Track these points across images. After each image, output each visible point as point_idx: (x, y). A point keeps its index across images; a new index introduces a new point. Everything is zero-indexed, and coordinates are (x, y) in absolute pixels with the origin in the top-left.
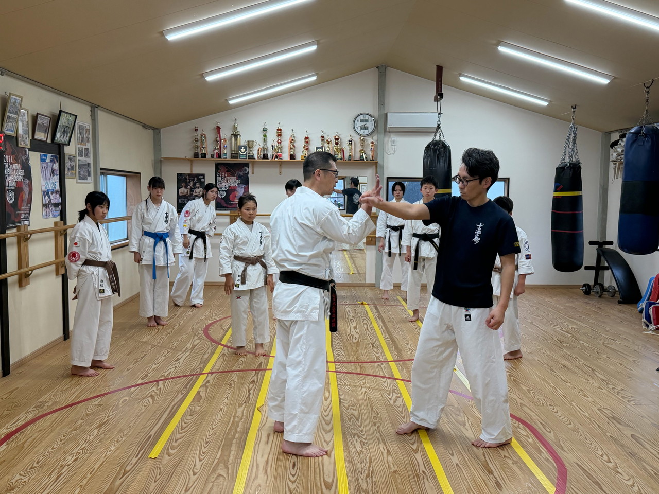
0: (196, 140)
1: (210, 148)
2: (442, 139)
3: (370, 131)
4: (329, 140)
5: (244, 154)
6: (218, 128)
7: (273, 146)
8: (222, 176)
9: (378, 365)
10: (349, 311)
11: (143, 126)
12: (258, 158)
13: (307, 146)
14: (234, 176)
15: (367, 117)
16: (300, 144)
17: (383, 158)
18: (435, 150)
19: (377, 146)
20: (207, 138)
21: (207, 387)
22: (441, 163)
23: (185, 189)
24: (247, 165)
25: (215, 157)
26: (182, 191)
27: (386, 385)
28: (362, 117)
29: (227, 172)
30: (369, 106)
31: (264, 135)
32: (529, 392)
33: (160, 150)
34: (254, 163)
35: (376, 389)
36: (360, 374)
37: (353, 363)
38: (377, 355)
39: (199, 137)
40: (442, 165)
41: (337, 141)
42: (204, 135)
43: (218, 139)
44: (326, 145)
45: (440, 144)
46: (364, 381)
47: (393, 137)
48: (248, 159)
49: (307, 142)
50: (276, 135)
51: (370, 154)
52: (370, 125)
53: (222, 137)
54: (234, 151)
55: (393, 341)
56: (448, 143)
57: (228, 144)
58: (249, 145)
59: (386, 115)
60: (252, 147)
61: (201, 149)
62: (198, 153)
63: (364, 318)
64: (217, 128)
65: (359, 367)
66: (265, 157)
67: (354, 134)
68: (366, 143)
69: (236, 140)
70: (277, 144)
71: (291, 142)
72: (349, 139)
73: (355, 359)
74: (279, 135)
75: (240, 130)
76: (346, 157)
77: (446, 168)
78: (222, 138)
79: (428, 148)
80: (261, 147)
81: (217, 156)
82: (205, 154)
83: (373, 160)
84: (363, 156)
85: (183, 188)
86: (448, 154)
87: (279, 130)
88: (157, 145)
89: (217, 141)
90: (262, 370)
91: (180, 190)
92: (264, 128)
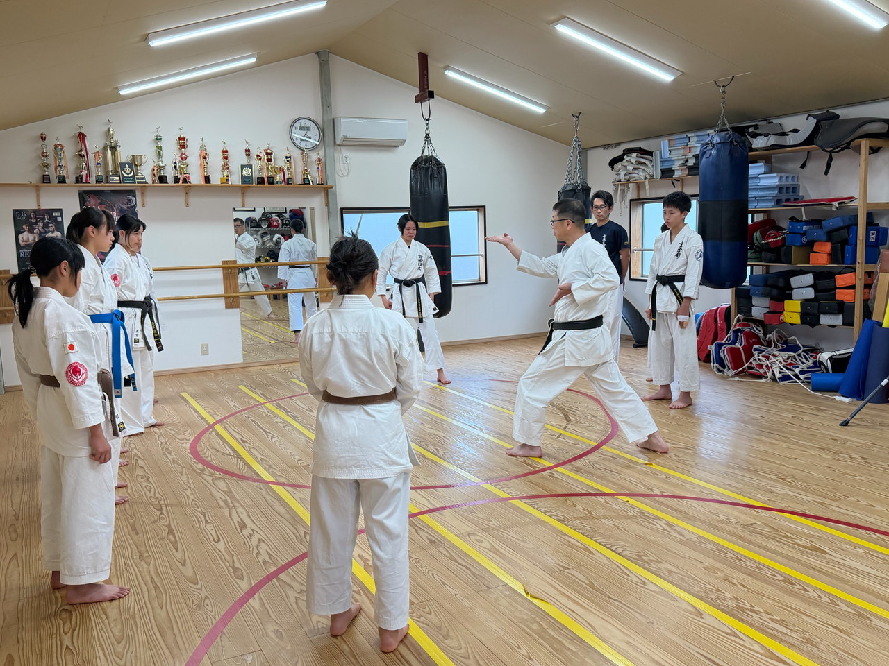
0: (45, 155)
3: (314, 143)
5: (130, 175)
6: (81, 137)
7: (175, 163)
12: (153, 181)
13: (227, 165)
14: (113, 211)
15: (308, 123)
16: (216, 161)
17: (335, 181)
18: (426, 169)
19: (325, 164)
23: (30, 234)
24: (132, 193)
25: (84, 180)
26: (25, 239)
28: (302, 123)
29: (101, 204)
30: (311, 108)
31: (157, 147)
34: (144, 189)
40: (436, 188)
41: (269, 157)
42: (60, 146)
43: (83, 152)
44: (256, 162)
45: (431, 161)
47: (346, 152)
48: (136, 184)
49: (226, 158)
50: (177, 147)
52: (314, 134)
53: (90, 149)
54: (112, 172)
58: (134, 163)
59: (334, 121)
60: (141, 165)
62: (49, 175)
64: (79, 135)
66: (162, 179)
67: (292, 147)
68: (309, 160)
69: (114, 154)
70: (181, 160)
71: (205, 158)
72: (286, 154)
74: (183, 147)
75: (118, 137)
77: (442, 194)
78: (89, 151)
79: (416, 166)
80: (156, 164)
81: (87, 180)
82: (64, 177)
84: (308, 178)
85: (26, 233)
86: (443, 174)
87: (182, 139)
89: (82, 156)
91: (20, 237)
92: (157, 136)
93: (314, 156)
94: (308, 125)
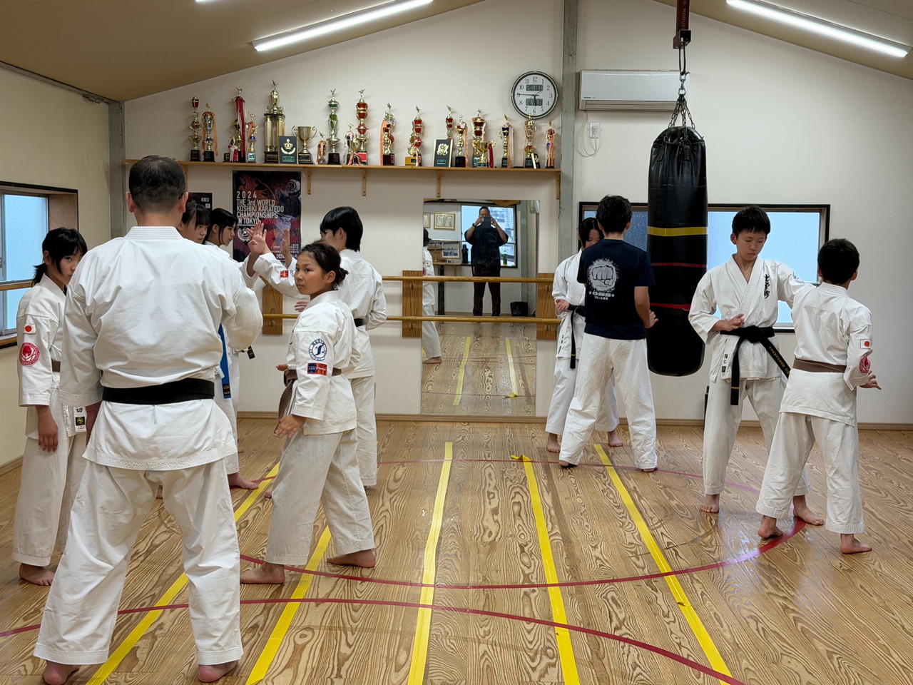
0: (195, 125)
1: (222, 142)
2: (689, 125)
3: (546, 107)
4: (463, 127)
5: (290, 153)
6: (239, 102)
7: (348, 138)
8: (247, 198)
9: (525, 593)
10: (490, 475)
11: (84, 96)
12: (319, 161)
13: (419, 139)
14: (272, 198)
15: (540, 80)
16: (404, 133)
17: (573, 162)
18: (673, 148)
19: (559, 139)
20: (216, 121)
21: (155, 638)
22: (685, 175)
24: (297, 175)
25: (232, 159)
27: (530, 637)
28: (530, 80)
29: (257, 189)
30: (545, 58)
31: (331, 116)
32: (830, 658)
33: (122, 145)
34: (311, 171)
35: (508, 647)
36: (483, 613)
37: (474, 587)
38: (527, 571)
39: (199, 119)
40: (686, 178)
41: (478, 129)
42: (211, 114)
43: (239, 122)
44: (457, 136)
45: (682, 135)
46: (487, 629)
47: (594, 122)
48: (298, 165)
49: (418, 131)
50: (355, 115)
51: (545, 154)
52: (547, 96)
53: (247, 119)
54: (271, 147)
55: (567, 541)
56: (700, 132)
57: (257, 133)
58: (302, 136)
59: (578, 76)
60: (308, 139)
61: (204, 144)
62: (198, 151)
63: (518, 490)
64: (237, 100)
65: (483, 597)
66: (334, 159)
67: (513, 115)
68: (537, 133)
69: (274, 124)
70: (358, 134)
71: (386, 130)
72: (504, 123)
73: (478, 578)
74: (362, 116)
75: (284, 104)
76: (497, 161)
77: (696, 185)
78: (246, 121)
79: (659, 143)
80: (324, 139)
81: (235, 158)
82: (212, 153)
83: (553, 167)
84: (531, 159)
86: (699, 156)
87: (362, 105)
88: (117, 134)
89: (238, 127)
90: (280, 601)
92: (331, 101)
93: (545, 127)
94: (539, 83)
